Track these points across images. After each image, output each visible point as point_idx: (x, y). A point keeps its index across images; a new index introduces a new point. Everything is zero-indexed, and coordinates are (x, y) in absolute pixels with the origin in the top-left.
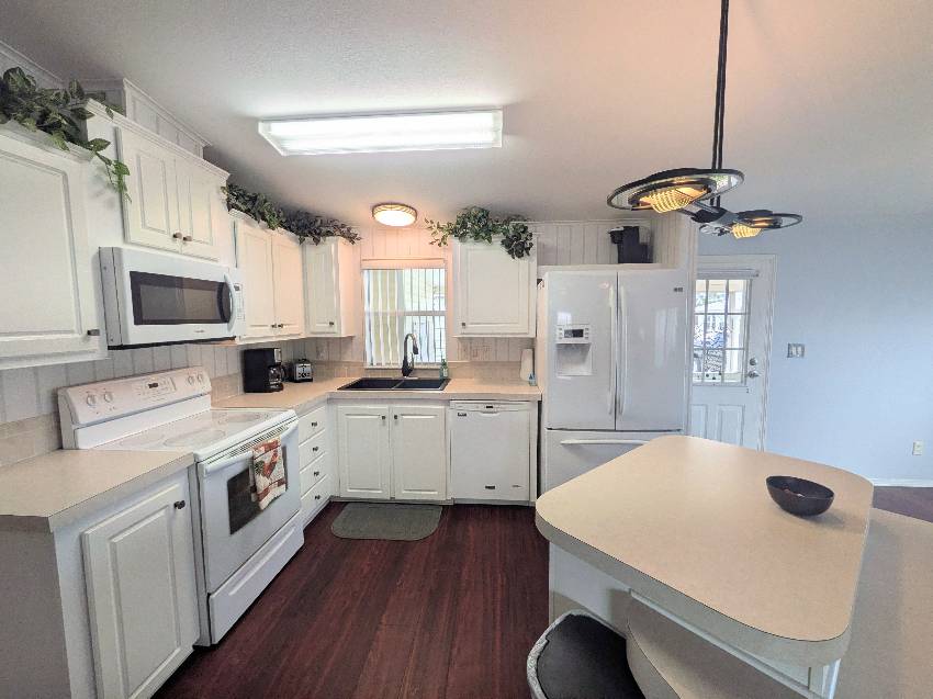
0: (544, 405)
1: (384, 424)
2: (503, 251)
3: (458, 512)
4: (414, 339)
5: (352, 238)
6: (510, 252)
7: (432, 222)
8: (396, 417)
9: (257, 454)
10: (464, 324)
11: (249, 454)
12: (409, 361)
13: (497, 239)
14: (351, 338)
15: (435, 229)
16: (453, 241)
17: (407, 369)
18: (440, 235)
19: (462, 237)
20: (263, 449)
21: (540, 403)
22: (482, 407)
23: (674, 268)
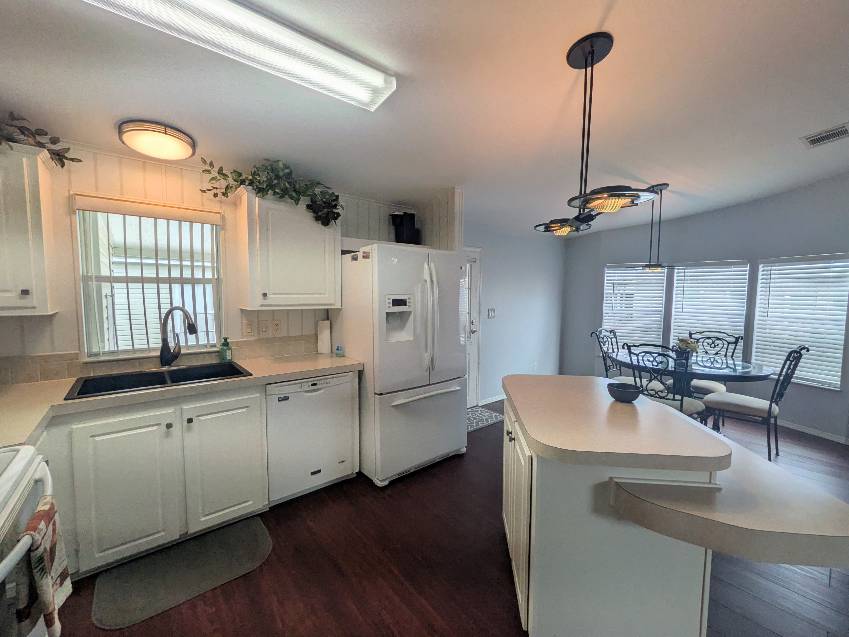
0: (368, 374)
1: (168, 435)
2: (310, 215)
3: (282, 514)
4: (186, 315)
5: (59, 157)
6: (317, 218)
7: (211, 164)
8: (190, 421)
9: (38, 537)
10: (265, 295)
11: (25, 543)
12: (172, 344)
13: (304, 201)
14: (51, 317)
15: (214, 173)
16: (244, 193)
17: (167, 355)
18: (223, 183)
19: (261, 191)
20: (42, 525)
21: (361, 374)
22: (307, 387)
23: (452, 249)
